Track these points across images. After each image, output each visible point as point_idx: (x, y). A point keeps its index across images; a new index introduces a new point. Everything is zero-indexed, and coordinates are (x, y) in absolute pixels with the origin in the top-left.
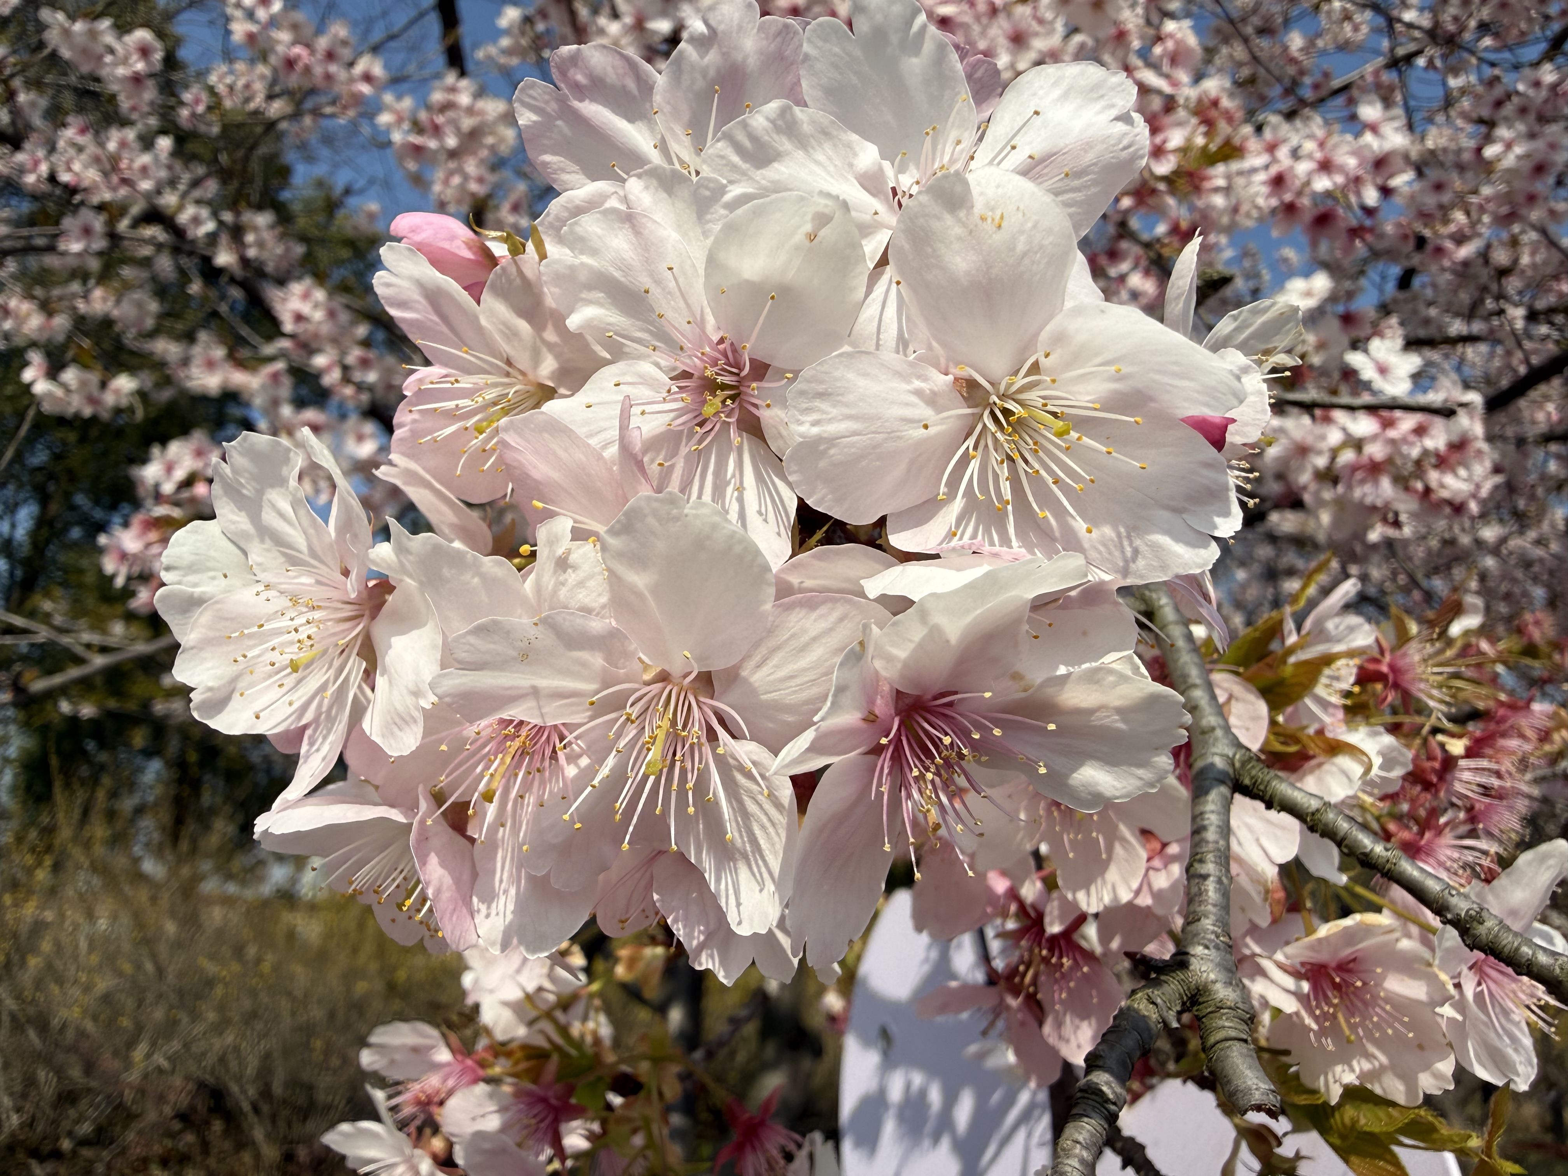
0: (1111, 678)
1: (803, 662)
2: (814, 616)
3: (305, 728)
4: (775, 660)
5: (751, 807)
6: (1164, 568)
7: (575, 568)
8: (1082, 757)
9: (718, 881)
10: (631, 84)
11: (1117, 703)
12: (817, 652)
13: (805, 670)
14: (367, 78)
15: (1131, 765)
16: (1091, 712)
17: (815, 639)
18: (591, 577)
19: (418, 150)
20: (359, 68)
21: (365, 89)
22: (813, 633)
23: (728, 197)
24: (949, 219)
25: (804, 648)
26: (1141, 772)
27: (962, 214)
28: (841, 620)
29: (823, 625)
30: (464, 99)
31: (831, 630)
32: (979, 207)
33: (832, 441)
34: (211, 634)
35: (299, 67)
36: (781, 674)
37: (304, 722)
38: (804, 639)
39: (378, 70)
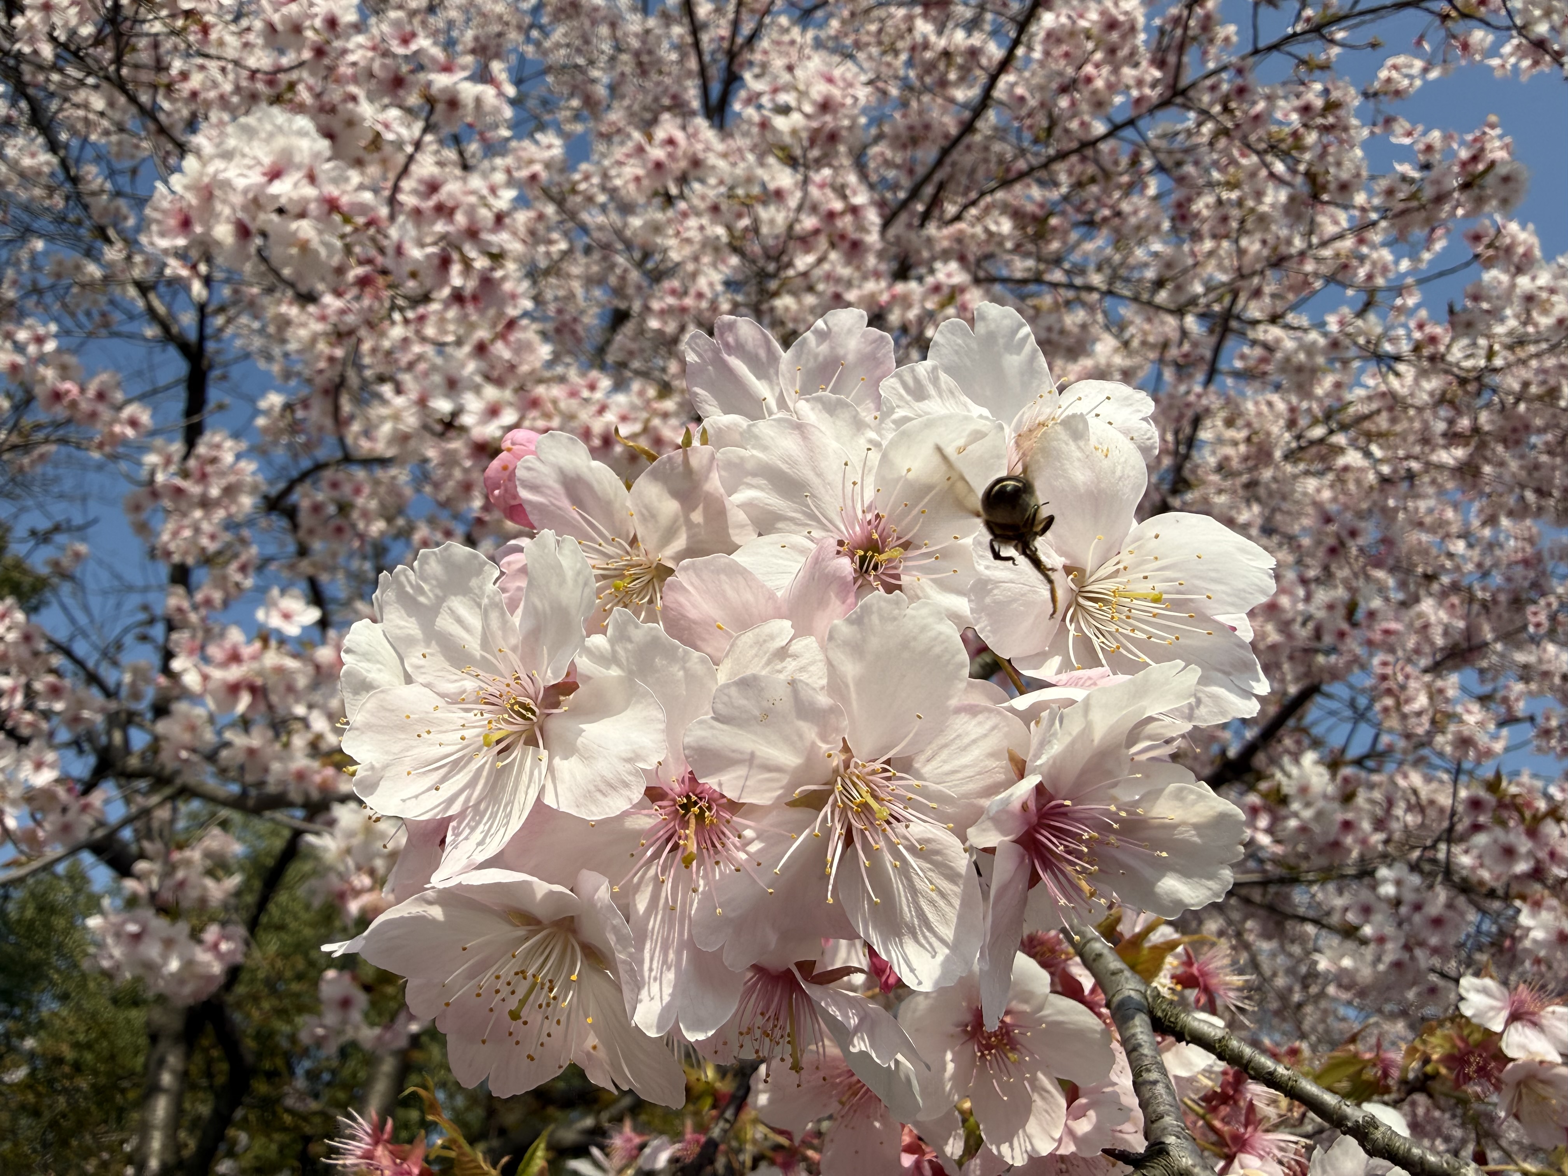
0: (1192, 797)
1: (966, 759)
2: (974, 722)
3: (450, 819)
4: (944, 754)
5: (919, 884)
6: (1223, 713)
7: (795, 656)
8: (1164, 868)
9: (888, 952)
10: (762, 353)
11: (1195, 820)
12: (975, 753)
13: (966, 766)
14: (133, 423)
15: (1201, 877)
16: (1174, 827)
17: (974, 741)
18: (813, 663)
19: (179, 492)
20: (128, 412)
21: (130, 432)
22: (973, 737)
23: (895, 416)
24: (1072, 446)
25: (965, 748)
26: (1210, 884)
27: (1082, 443)
28: (993, 728)
29: (981, 731)
30: (228, 458)
31: (985, 736)
32: (1093, 441)
33: (997, 583)
34: (373, 720)
35: (66, 401)
36: (947, 768)
37: (450, 813)
38: (966, 740)
39: (145, 418)
